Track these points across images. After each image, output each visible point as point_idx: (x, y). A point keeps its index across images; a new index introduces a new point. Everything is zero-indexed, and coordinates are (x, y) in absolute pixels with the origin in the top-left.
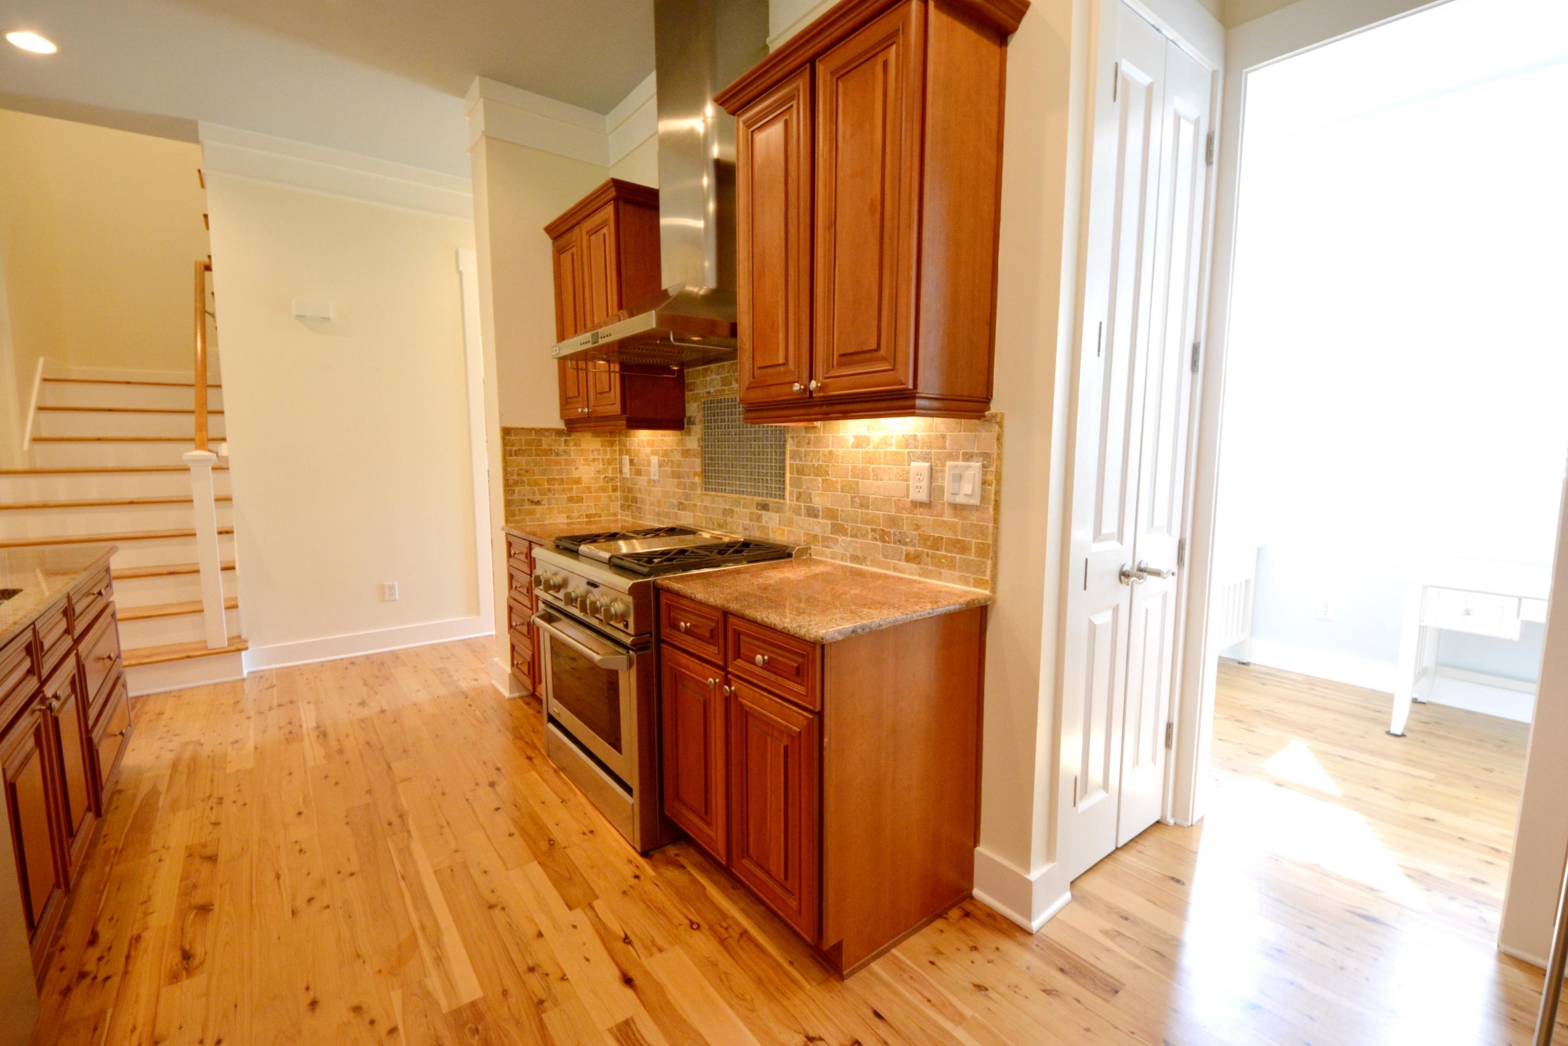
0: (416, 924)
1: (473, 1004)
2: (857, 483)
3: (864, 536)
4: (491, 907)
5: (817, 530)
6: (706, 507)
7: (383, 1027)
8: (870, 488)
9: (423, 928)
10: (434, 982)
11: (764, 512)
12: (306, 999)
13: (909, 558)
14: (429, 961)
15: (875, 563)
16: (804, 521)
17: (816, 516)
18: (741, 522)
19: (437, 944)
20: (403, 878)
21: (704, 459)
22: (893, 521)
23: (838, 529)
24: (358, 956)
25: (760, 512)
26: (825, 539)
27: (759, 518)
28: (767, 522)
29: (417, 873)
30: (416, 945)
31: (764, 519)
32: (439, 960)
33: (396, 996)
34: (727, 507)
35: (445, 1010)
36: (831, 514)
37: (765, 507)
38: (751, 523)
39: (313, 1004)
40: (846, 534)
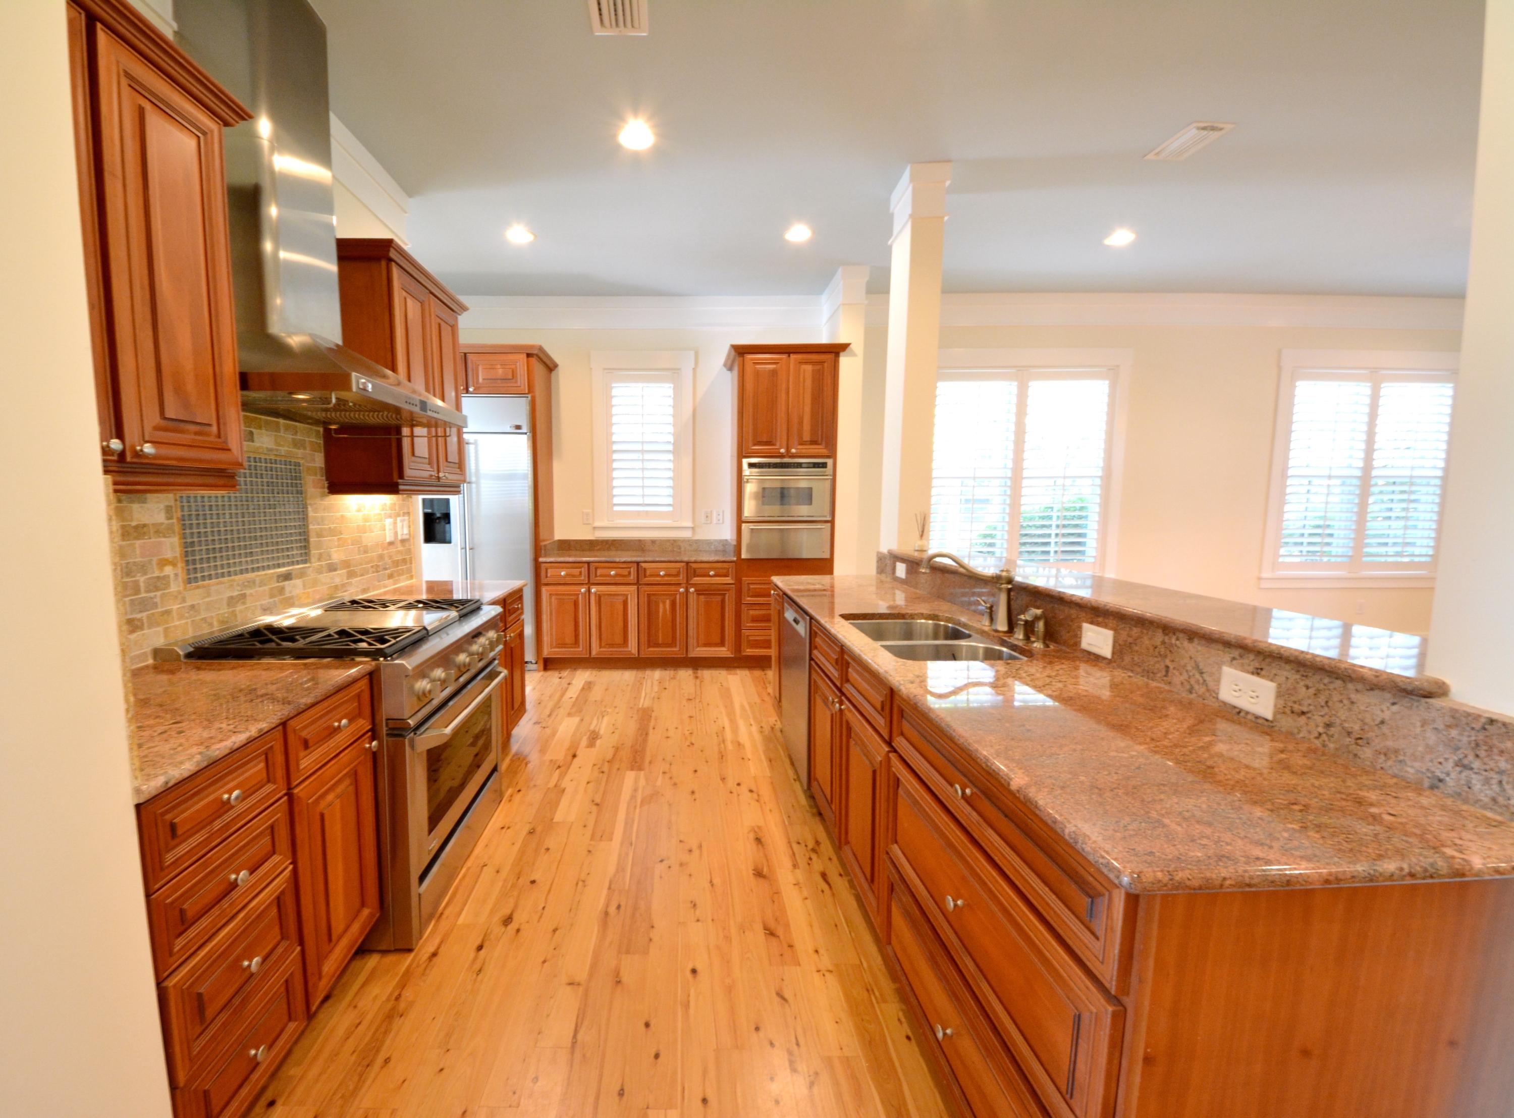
0: (637, 811)
1: (632, 770)
2: (360, 537)
3: (367, 573)
4: (597, 805)
5: (338, 581)
6: (192, 607)
7: (668, 776)
8: (370, 538)
9: (635, 807)
10: (642, 782)
11: (287, 583)
12: (697, 796)
13: (390, 576)
14: (640, 791)
15: (375, 588)
16: (325, 577)
17: (335, 570)
18: (258, 603)
19: (633, 797)
20: (631, 844)
21: (184, 536)
22: (381, 557)
23: (351, 574)
24: (670, 805)
25: (281, 584)
26: (343, 585)
27: (282, 590)
28: (290, 592)
29: (622, 844)
30: (642, 802)
31: (287, 589)
32: (636, 790)
33: (659, 783)
34: (236, 593)
35: (642, 772)
36: (346, 564)
37: (287, 577)
38: (271, 600)
39: (693, 792)
40: (356, 576)
